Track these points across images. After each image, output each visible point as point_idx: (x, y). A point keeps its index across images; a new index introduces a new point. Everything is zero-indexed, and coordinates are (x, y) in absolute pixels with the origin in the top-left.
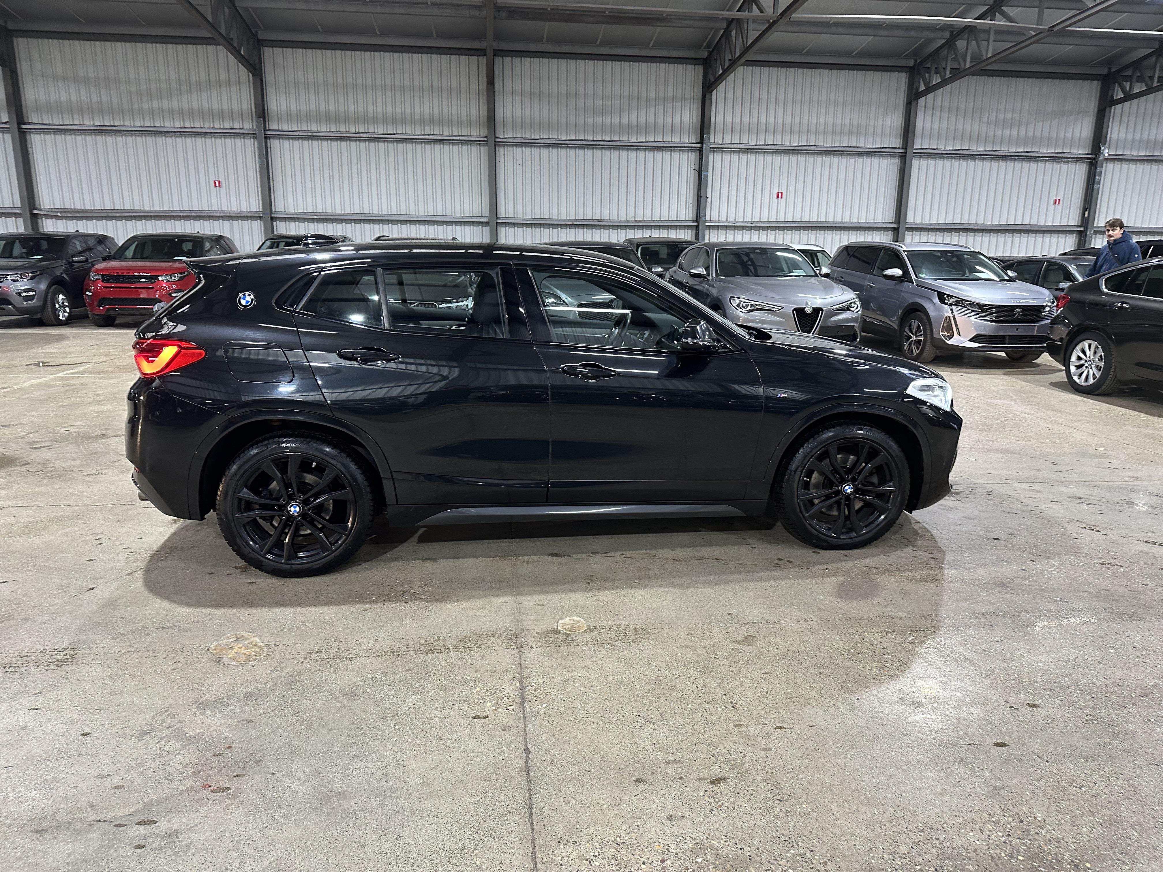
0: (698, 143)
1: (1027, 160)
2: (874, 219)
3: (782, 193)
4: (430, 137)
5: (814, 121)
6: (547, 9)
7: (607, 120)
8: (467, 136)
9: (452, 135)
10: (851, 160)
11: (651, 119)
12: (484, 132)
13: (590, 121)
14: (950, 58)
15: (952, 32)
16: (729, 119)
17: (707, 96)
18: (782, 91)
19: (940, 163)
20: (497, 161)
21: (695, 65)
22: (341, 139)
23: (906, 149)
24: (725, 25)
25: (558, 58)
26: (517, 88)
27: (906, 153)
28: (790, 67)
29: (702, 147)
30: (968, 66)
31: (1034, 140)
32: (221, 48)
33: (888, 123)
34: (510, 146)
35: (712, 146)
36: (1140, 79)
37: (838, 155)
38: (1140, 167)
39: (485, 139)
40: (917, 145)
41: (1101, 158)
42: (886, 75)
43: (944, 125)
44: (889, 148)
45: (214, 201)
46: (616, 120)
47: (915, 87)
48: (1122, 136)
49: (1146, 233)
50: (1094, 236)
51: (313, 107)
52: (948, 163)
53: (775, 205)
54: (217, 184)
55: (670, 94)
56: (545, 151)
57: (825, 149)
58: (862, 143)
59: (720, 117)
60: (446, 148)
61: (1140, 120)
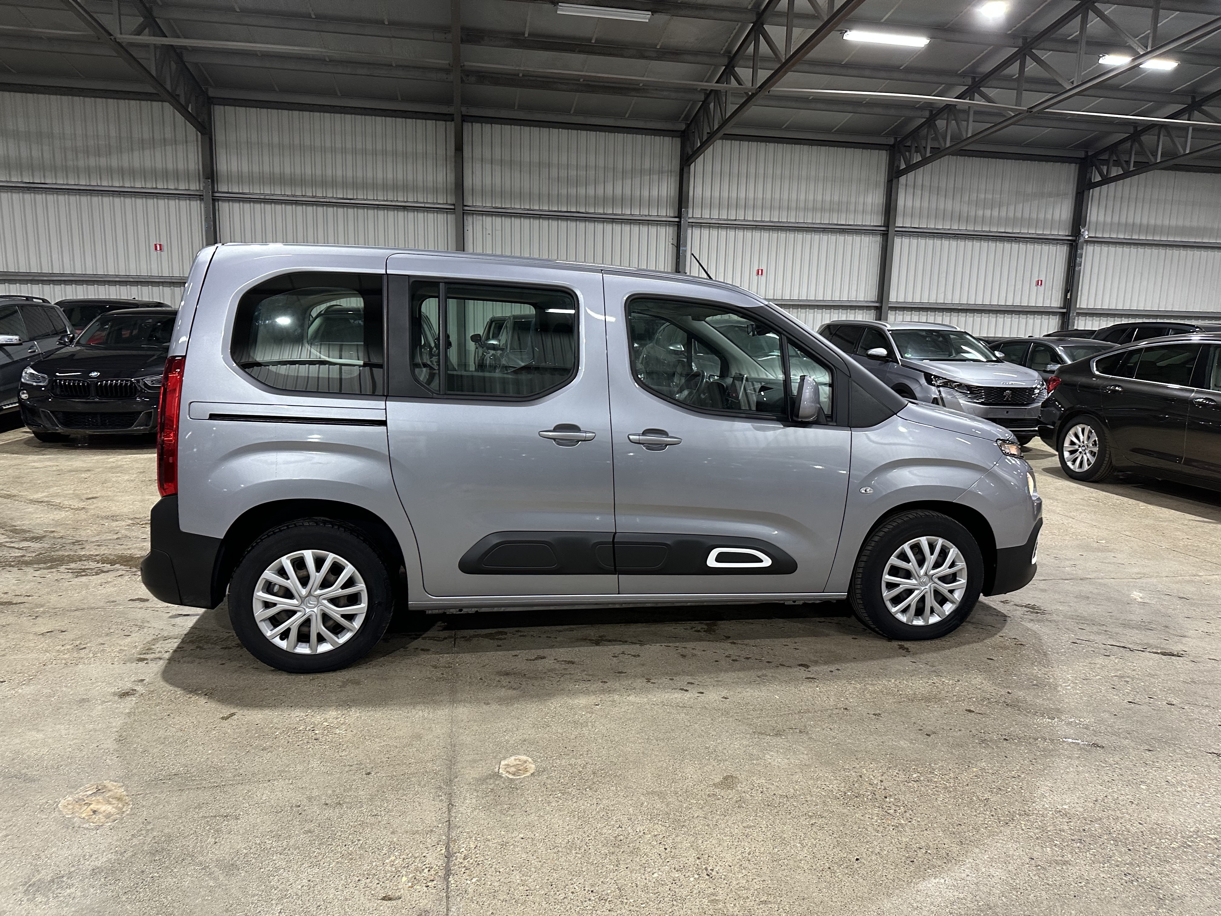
0: (675, 217)
1: (1008, 241)
2: (856, 298)
3: (762, 271)
4: (394, 204)
5: (794, 196)
6: (518, 75)
7: (582, 191)
8: (433, 203)
9: (417, 202)
10: (833, 238)
11: (628, 192)
12: (451, 200)
13: (564, 191)
14: (930, 137)
15: (931, 111)
16: (708, 194)
17: (685, 170)
18: (762, 165)
19: (922, 241)
20: (465, 230)
21: (672, 137)
22: (296, 203)
23: (888, 227)
24: (702, 97)
25: (530, 126)
26: (487, 154)
27: (888, 231)
28: (769, 142)
29: (680, 222)
30: (948, 145)
31: (1015, 221)
32: (166, 105)
33: (869, 200)
34: (479, 214)
35: (690, 221)
36: (1117, 163)
37: (819, 232)
38: (1119, 249)
39: (452, 207)
40: (899, 223)
41: (1082, 240)
42: (867, 153)
43: (925, 204)
44: (870, 226)
45: (154, 266)
46: (591, 191)
47: (896, 165)
48: (1101, 219)
49: (1128, 316)
50: (1077, 318)
51: (267, 169)
52: (930, 242)
53: (756, 282)
54: (159, 248)
55: (647, 165)
56: (517, 222)
57: (806, 226)
58: (843, 220)
59: (699, 191)
60: (411, 215)
61: (1118, 204)
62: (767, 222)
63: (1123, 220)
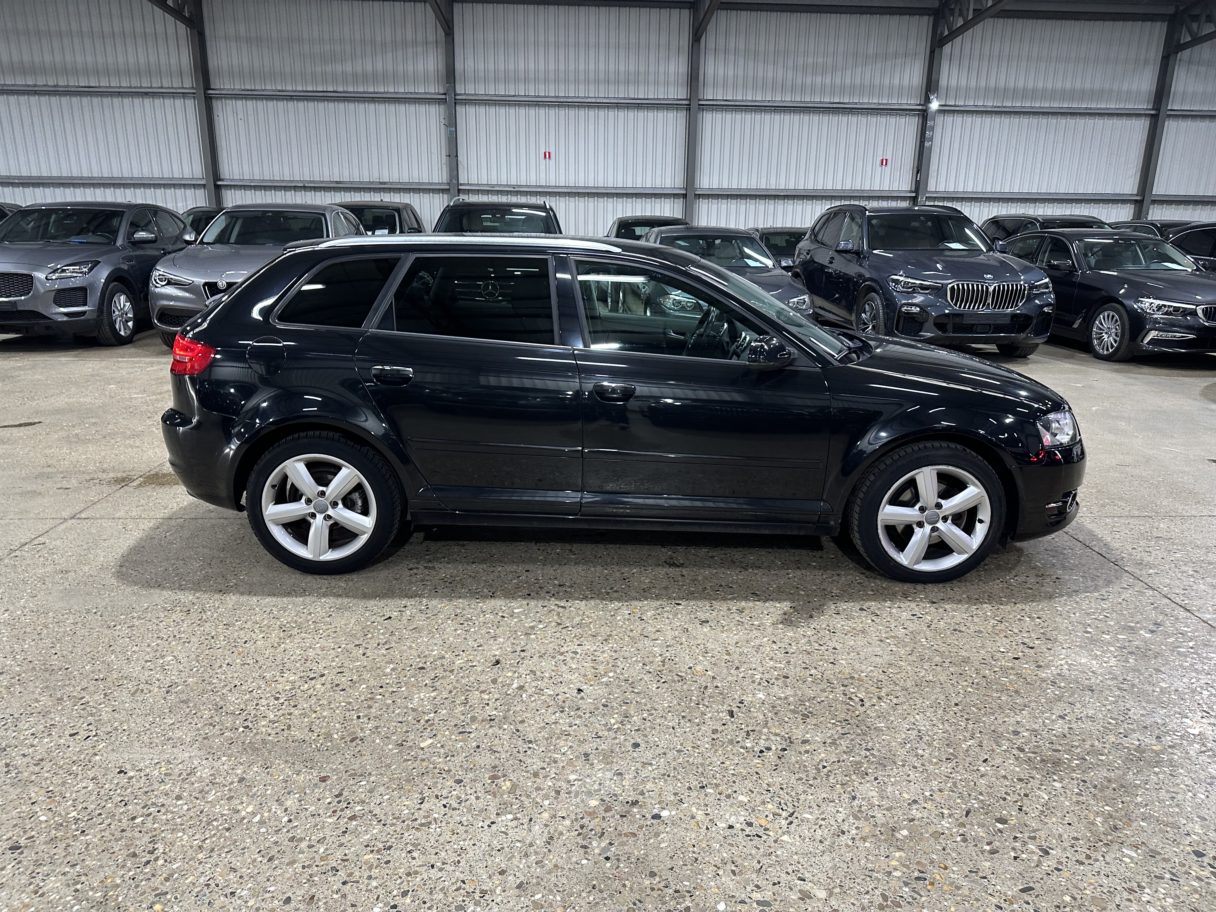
0: (445, 94)
3: (549, 153)
7: (339, 68)
8: (179, 88)
9: (162, 87)
10: (631, 114)
11: (390, 67)
12: (196, 83)
13: (318, 69)
16: (480, 67)
19: (738, 116)
20: (215, 116)
23: (690, 100)
26: (231, 32)
27: (692, 105)
31: (852, 89)
33: (672, 68)
34: (229, 98)
35: (462, 98)
36: (959, 12)
37: (614, 108)
38: (987, 120)
39: (194, 91)
41: (932, 109)
42: (666, 12)
43: (741, 72)
44: (674, 99)
46: (349, 69)
52: (748, 117)
53: (543, 167)
55: (409, 37)
58: (641, 93)
59: (470, 63)
60: (158, 102)
61: (985, 63)
62: (552, 97)
63: (992, 84)
